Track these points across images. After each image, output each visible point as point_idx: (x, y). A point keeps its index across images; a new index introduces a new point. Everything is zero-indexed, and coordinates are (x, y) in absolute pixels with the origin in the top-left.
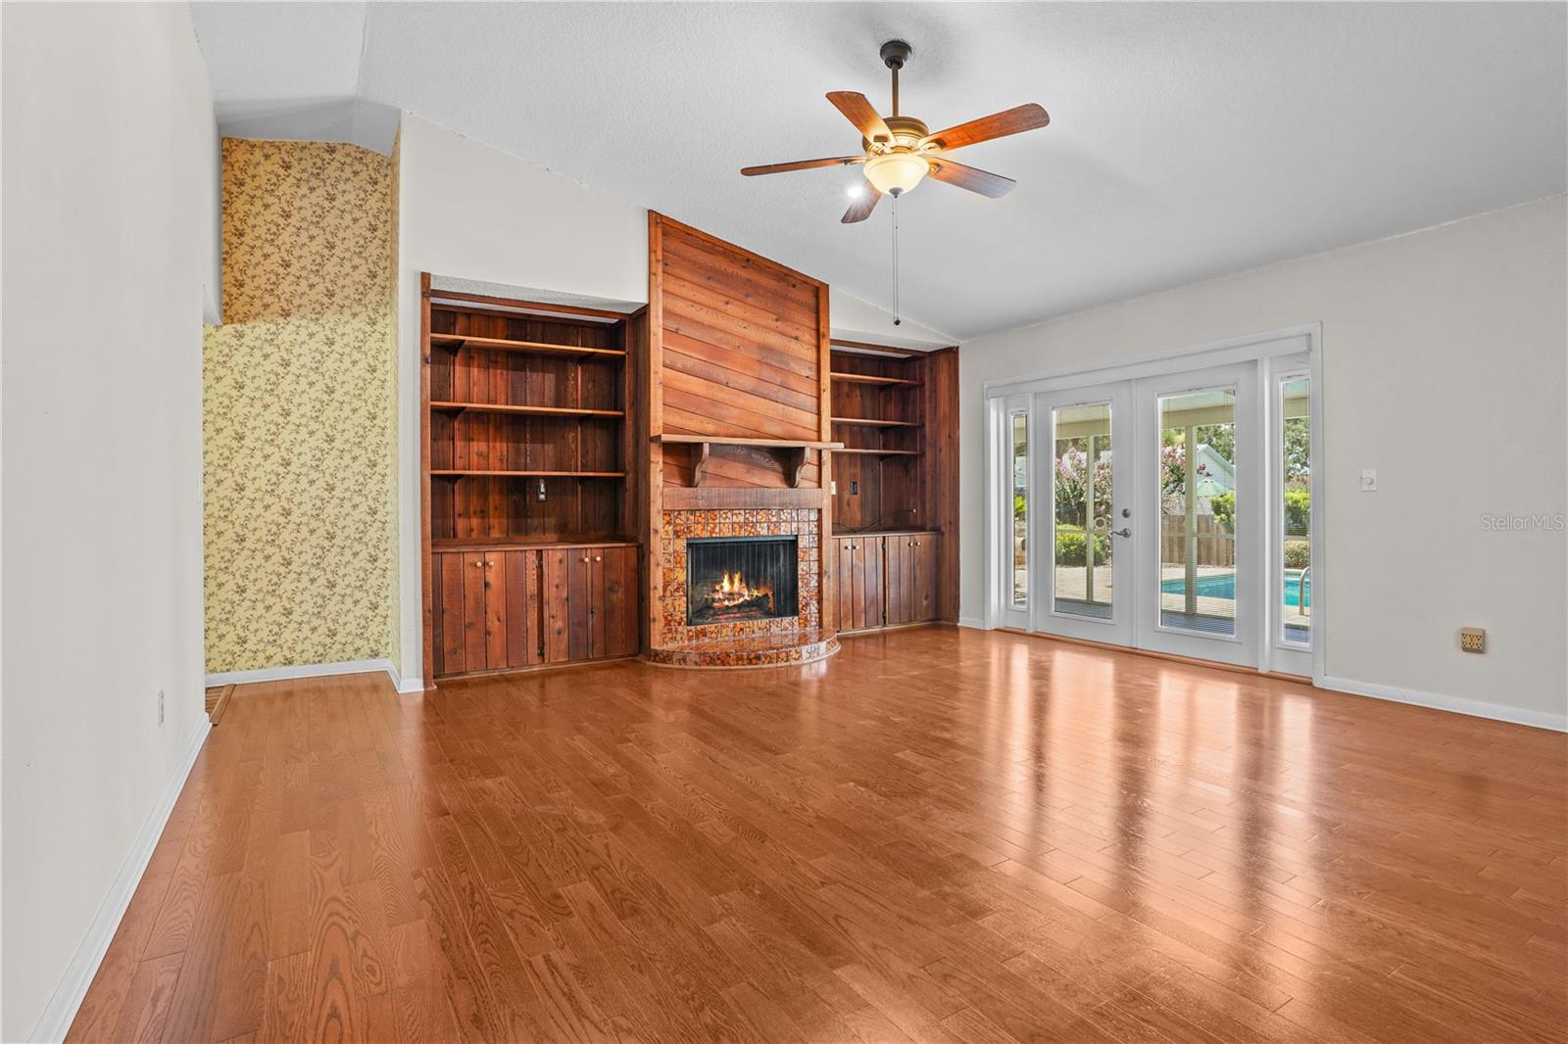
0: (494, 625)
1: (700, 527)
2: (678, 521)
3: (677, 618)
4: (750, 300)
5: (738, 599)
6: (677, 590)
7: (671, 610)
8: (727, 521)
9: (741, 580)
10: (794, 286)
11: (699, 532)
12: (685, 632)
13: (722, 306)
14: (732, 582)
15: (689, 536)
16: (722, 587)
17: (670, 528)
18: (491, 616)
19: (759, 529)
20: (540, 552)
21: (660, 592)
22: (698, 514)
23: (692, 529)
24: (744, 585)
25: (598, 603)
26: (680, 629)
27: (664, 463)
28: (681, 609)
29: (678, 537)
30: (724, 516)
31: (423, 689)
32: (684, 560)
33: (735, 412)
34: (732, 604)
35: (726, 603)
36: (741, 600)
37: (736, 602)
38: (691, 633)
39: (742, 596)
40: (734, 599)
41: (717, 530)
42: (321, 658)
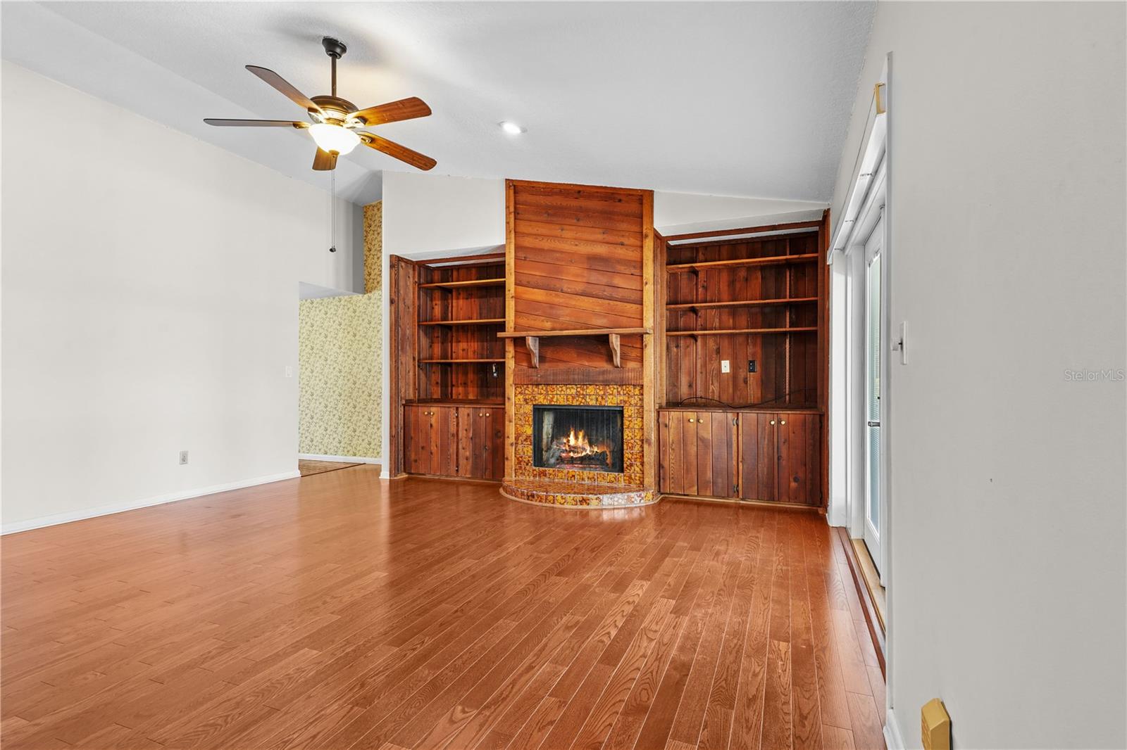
0: (434, 449)
1: (542, 397)
2: (527, 392)
3: (526, 460)
4: (581, 223)
5: (582, 452)
6: (526, 440)
7: (522, 454)
8: (563, 392)
9: (584, 437)
10: (620, 201)
11: (542, 401)
12: (531, 470)
13: (558, 232)
14: (576, 438)
15: (534, 403)
16: (568, 441)
17: (521, 397)
18: (433, 444)
19: (588, 400)
20: (457, 408)
21: (512, 439)
22: (540, 387)
23: (537, 398)
24: (586, 441)
25: (489, 444)
26: (528, 468)
27: (515, 351)
28: (529, 454)
29: (527, 403)
30: (560, 389)
31: (388, 478)
32: (531, 419)
33: (568, 311)
34: (576, 455)
35: (572, 454)
36: (584, 454)
37: (580, 455)
38: (535, 472)
39: (584, 449)
40: (578, 453)
41: (555, 400)
42: (366, 454)
